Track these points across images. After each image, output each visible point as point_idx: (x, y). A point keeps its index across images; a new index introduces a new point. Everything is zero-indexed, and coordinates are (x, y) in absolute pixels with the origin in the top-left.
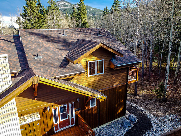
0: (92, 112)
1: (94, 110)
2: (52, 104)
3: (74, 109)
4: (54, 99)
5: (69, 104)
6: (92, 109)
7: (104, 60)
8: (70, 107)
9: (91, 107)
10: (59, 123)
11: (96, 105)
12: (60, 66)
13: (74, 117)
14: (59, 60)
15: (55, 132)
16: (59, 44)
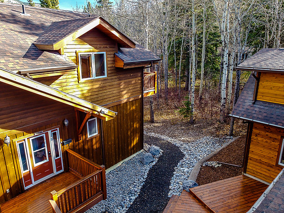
0: (92, 146)
1: (94, 141)
2: (14, 131)
3: (59, 141)
4: (19, 121)
5: (49, 132)
6: (92, 139)
7: (105, 53)
8: (50, 137)
9: (89, 136)
10: (31, 171)
11: (97, 133)
12: (25, 56)
13: (61, 156)
14: (21, 47)
15: (26, 188)
16: (15, 25)
